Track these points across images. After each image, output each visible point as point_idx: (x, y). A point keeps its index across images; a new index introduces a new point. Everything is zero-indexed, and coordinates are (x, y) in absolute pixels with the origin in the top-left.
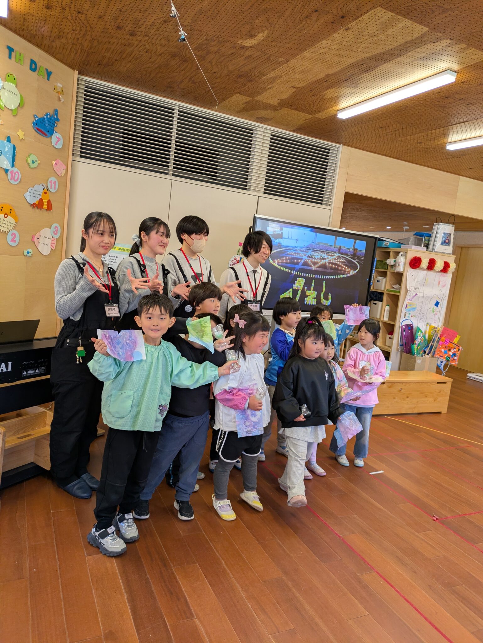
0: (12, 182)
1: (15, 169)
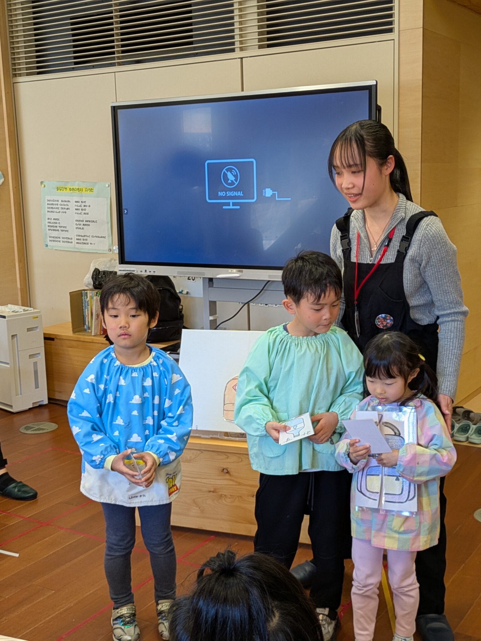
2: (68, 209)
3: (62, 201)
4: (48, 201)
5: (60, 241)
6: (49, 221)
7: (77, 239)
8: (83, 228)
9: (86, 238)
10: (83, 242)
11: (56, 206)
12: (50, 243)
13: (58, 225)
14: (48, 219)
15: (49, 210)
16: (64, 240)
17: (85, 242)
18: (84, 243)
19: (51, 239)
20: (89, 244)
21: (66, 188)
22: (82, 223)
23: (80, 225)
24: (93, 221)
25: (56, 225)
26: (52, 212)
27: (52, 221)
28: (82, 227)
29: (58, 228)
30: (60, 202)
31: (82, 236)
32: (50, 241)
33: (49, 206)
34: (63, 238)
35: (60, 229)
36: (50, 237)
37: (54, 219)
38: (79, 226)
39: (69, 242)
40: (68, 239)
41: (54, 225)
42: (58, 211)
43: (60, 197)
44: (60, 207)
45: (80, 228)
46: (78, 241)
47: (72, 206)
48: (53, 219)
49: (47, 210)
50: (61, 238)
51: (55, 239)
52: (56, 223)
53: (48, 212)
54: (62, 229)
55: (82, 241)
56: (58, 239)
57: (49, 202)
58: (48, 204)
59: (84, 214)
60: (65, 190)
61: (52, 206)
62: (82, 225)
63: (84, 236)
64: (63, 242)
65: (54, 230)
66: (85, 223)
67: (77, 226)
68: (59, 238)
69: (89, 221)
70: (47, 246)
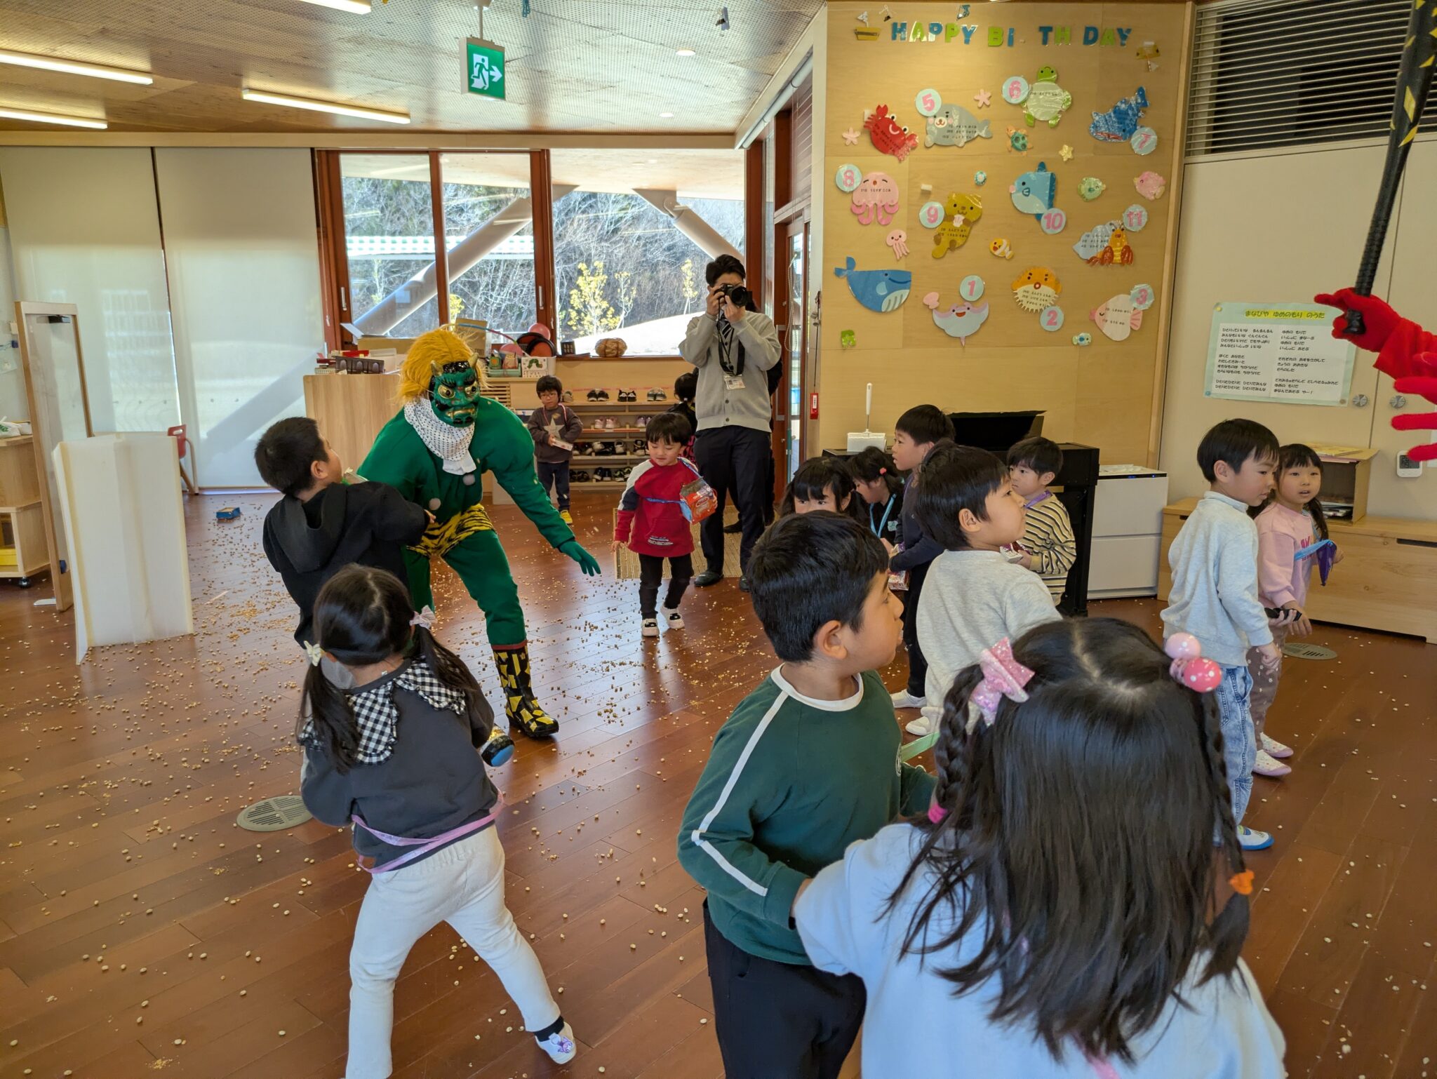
0: (1049, 231)
1: (1054, 211)
2: (1265, 342)
3: (1254, 331)
4: (1224, 330)
5: (1238, 388)
6: (1222, 358)
7: (1276, 385)
8: (1292, 370)
9: (1296, 383)
10: (1289, 389)
11: (1242, 338)
12: (1215, 390)
13: (1239, 365)
14: (1221, 356)
15: (1224, 343)
16: (1246, 386)
17: (1292, 389)
18: (1290, 391)
19: (1219, 384)
20: (1301, 393)
21: (1268, 313)
22: (1292, 362)
23: (1289, 364)
24: (1317, 360)
25: (1235, 364)
26: (1229, 346)
27: (1229, 358)
28: (1290, 367)
29: (1239, 369)
30: (1250, 332)
31: (1287, 381)
32: (1217, 387)
33: (1224, 338)
34: (1245, 383)
35: (1242, 370)
36: (1217, 381)
37: (1233, 356)
38: (1284, 367)
39: (1257, 389)
40: (1258, 384)
41: (1231, 364)
42: (1244, 344)
43: (1251, 325)
44: (1249, 339)
45: (1287, 370)
46: (1277, 388)
47: (1276, 338)
48: (1230, 356)
49: (1220, 343)
50: (1242, 383)
51: (1226, 384)
52: (1237, 362)
53: (1222, 345)
54: (1247, 370)
55: (1287, 388)
56: (1236, 385)
57: (1225, 333)
58: (1223, 335)
59: (1300, 349)
60: (1263, 315)
61: (1232, 338)
62: (1292, 365)
63: (1293, 381)
64: (1244, 388)
65: (1228, 372)
66: (1297, 362)
67: (1280, 367)
68: (1238, 383)
69: (1308, 360)
70: (1209, 394)
